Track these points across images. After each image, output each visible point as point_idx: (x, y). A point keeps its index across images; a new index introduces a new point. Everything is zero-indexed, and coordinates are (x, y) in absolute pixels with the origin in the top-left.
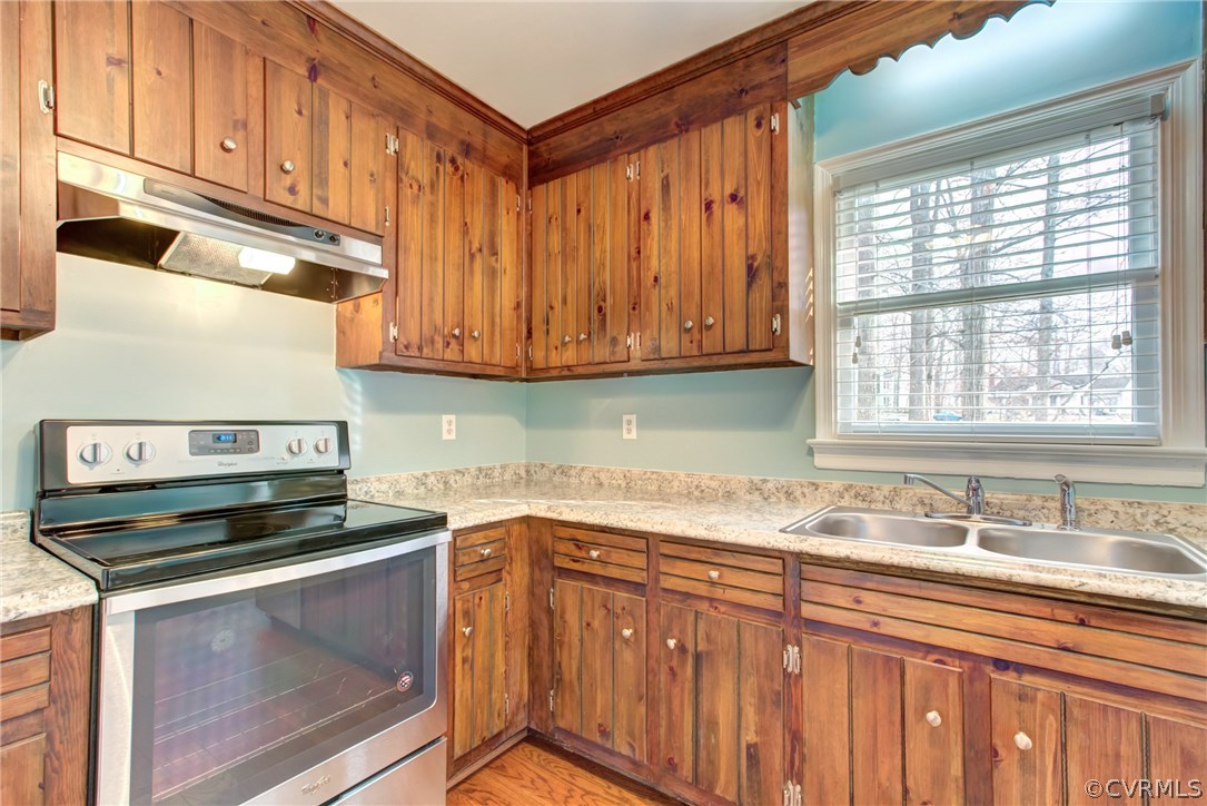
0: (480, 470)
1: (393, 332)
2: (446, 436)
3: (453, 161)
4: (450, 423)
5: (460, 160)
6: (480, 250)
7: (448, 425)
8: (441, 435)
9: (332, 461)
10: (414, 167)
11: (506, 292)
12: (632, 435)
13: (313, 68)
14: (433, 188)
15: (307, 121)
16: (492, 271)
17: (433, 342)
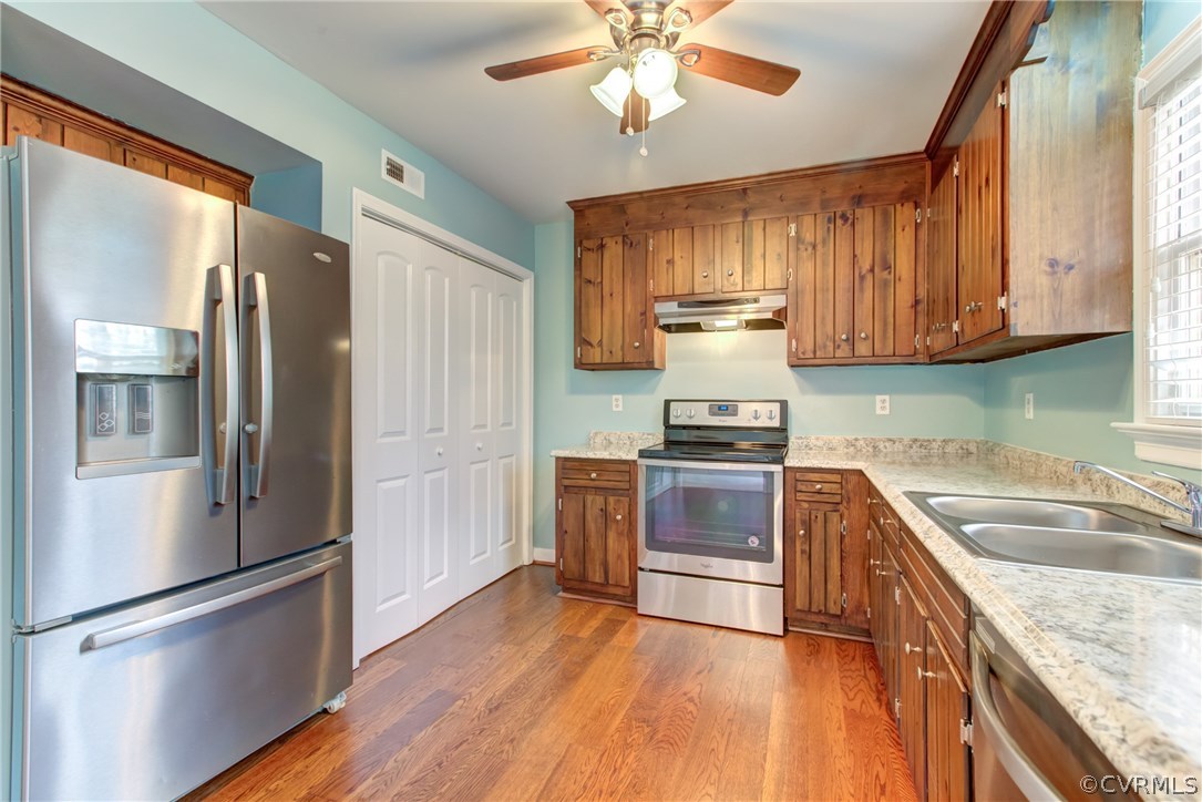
0: (915, 440)
1: (795, 344)
2: (879, 412)
3: (844, 216)
4: (884, 401)
5: (849, 213)
6: (872, 270)
7: (882, 404)
8: (875, 411)
9: (776, 423)
10: (808, 237)
11: (904, 295)
12: (1030, 414)
13: (746, 213)
14: (824, 242)
15: (741, 244)
16: (885, 283)
17: (825, 347)
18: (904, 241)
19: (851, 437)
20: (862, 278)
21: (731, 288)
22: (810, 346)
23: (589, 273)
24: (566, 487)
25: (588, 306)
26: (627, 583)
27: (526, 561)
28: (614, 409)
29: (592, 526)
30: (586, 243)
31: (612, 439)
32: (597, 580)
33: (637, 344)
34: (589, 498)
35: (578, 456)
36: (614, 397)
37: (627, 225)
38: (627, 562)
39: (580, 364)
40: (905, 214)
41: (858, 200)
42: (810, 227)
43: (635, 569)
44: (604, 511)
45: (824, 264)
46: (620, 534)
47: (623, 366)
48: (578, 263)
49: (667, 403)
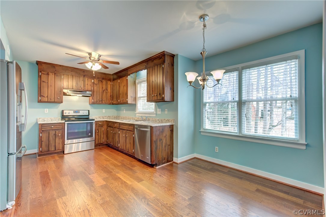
1: (93, 101)
3: (101, 81)
4: (104, 110)
5: (102, 80)
8: (103, 112)
9: (88, 114)
10: (96, 83)
11: (109, 94)
12: (124, 112)
13: (84, 76)
14: (98, 84)
15: (83, 81)
16: (107, 92)
17: (98, 101)
18: (109, 86)
20: (104, 91)
21: (81, 89)
22: (95, 101)
23: (44, 79)
24: (42, 131)
25: (43, 87)
26: (61, 148)
28: (45, 112)
29: (51, 138)
30: (42, 72)
31: (46, 120)
32: (53, 150)
33: (59, 98)
34: (51, 132)
35: (48, 123)
36: (45, 109)
37: (56, 71)
38: (61, 144)
39: (40, 101)
40: (109, 82)
41: (103, 79)
42: (96, 81)
43: (64, 144)
44: (55, 134)
45: (98, 88)
46: (59, 139)
47: (54, 102)
48: (40, 77)
49: (63, 111)
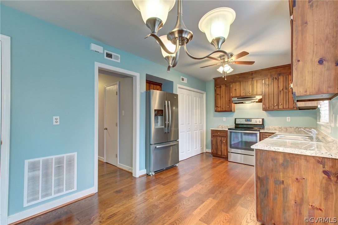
0: (297, 127)
1: (264, 107)
2: (287, 121)
3: (276, 78)
4: (289, 118)
6: (283, 90)
7: (288, 119)
9: (261, 123)
10: (267, 83)
13: (252, 79)
14: (271, 84)
15: (251, 85)
16: (286, 92)
17: (271, 107)
19: (280, 127)
20: (280, 91)
21: (249, 95)
22: (268, 107)
23: (218, 92)
24: (213, 136)
25: (217, 99)
26: (226, 155)
27: (205, 151)
28: (224, 120)
29: (218, 143)
30: (217, 86)
31: (223, 127)
32: (220, 154)
33: (228, 107)
34: (218, 138)
35: (215, 129)
36: (223, 118)
37: (226, 82)
39: (216, 111)
41: (280, 74)
42: (268, 81)
43: (227, 152)
44: (221, 140)
45: (271, 88)
46: (224, 145)
47: (225, 111)
48: (215, 91)
49: (235, 119)
